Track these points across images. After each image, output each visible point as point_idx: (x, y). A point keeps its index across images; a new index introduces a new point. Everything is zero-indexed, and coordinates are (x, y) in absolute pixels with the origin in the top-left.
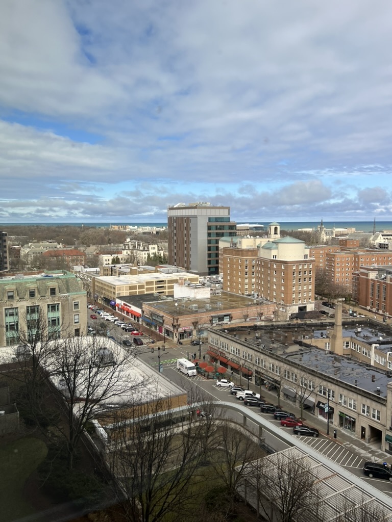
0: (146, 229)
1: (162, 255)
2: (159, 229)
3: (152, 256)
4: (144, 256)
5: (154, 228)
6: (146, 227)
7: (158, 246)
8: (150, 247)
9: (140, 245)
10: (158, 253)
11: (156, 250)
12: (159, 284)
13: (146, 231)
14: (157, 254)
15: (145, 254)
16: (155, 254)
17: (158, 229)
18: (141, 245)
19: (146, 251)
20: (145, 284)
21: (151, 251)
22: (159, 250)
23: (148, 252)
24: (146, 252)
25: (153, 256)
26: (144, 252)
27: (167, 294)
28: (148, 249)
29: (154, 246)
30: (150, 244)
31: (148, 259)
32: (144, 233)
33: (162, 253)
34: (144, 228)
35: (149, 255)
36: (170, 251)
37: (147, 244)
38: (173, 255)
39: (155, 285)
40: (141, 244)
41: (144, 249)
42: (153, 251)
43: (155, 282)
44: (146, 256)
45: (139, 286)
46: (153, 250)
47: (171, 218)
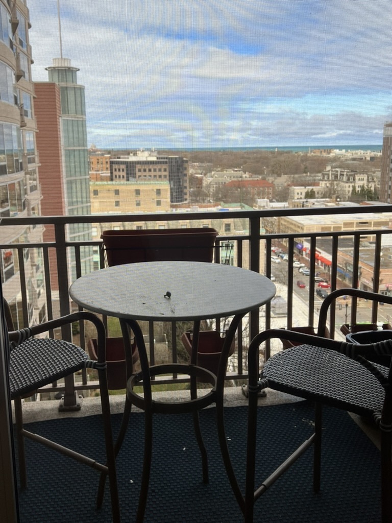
0: (357, 154)
1: (373, 189)
2: (375, 153)
3: (358, 189)
4: (347, 189)
5: (369, 152)
6: (357, 152)
7: (368, 178)
8: (357, 177)
9: (343, 175)
10: (368, 186)
11: (365, 182)
12: (362, 226)
13: (355, 156)
14: (366, 187)
15: (349, 186)
16: (363, 187)
17: (373, 154)
18: (345, 176)
19: (351, 182)
20: (342, 225)
21: (359, 183)
22: (368, 181)
23: (353, 184)
24: (351, 185)
25: (359, 189)
26: (347, 185)
27: (371, 240)
28: (354, 179)
29: (361, 176)
30: (357, 174)
31: (352, 193)
32: (354, 159)
33: (372, 187)
34: (354, 152)
35: (354, 188)
36: (383, 181)
37: (353, 173)
38: (386, 189)
39: (357, 226)
40: (345, 173)
41: (349, 179)
42: (361, 183)
43: (357, 223)
44: (351, 189)
45: (334, 227)
46: (361, 181)
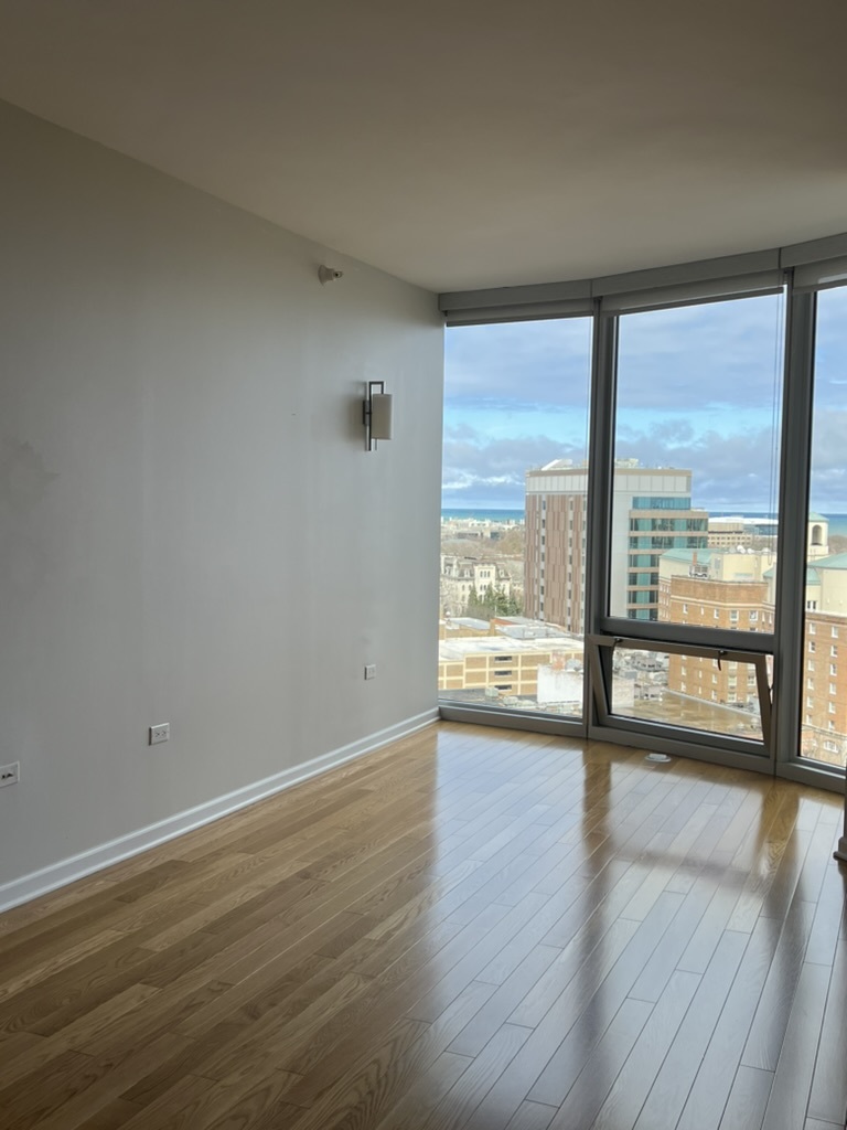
0: (466, 525)
1: (507, 592)
2: (499, 524)
3: (481, 593)
4: (461, 593)
5: (487, 522)
6: (465, 521)
7: (497, 570)
8: (477, 570)
9: (451, 565)
10: (498, 586)
11: (492, 579)
12: (500, 666)
13: (465, 530)
14: (494, 588)
15: (463, 587)
16: (489, 588)
17: (496, 526)
18: (455, 567)
19: (467, 580)
20: (464, 664)
21: (481, 582)
22: (499, 579)
23: (471, 583)
24: (467, 584)
25: (483, 593)
26: (460, 585)
27: (519, 693)
28: (472, 575)
29: (486, 568)
30: (476, 564)
31: (470, 601)
32: (461, 536)
33: (506, 587)
34: (460, 521)
35: (473, 591)
36: (529, 582)
37: (469, 562)
38: (536, 593)
39: (490, 666)
40: (455, 562)
41: (462, 574)
42: (485, 582)
43: (490, 659)
44: (467, 593)
45: (448, 667)
46: (485, 578)
47: (534, 497)
